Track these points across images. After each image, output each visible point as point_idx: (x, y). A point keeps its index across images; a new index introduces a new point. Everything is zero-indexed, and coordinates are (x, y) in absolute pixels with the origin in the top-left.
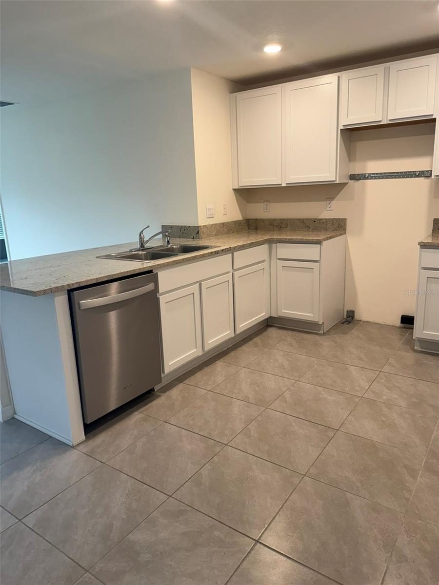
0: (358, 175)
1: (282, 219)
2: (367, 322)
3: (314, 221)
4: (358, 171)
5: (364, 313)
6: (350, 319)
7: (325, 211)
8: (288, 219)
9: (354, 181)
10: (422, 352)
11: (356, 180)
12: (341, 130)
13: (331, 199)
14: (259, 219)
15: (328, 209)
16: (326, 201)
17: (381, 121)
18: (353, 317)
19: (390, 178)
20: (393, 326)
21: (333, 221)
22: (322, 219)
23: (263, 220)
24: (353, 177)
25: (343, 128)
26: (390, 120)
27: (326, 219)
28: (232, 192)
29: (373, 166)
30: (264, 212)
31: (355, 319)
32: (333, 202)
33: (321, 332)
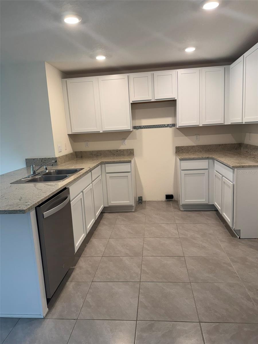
0: (138, 126)
1: (97, 151)
2: (149, 201)
3: (117, 151)
4: (137, 125)
5: (147, 197)
6: (140, 201)
7: (122, 145)
8: (101, 151)
9: (136, 130)
10: (185, 211)
11: (136, 129)
12: (131, 103)
13: (125, 139)
14: (83, 151)
15: (123, 144)
16: (122, 140)
17: (151, 100)
18: (142, 200)
19: (153, 128)
20: (162, 201)
21: (127, 150)
22: (121, 150)
23: (86, 152)
24: (135, 128)
25: (132, 102)
26: (156, 99)
27: (123, 150)
28: (67, 136)
29: (145, 122)
30: (86, 147)
31: (143, 201)
32: (126, 140)
33: (133, 210)
